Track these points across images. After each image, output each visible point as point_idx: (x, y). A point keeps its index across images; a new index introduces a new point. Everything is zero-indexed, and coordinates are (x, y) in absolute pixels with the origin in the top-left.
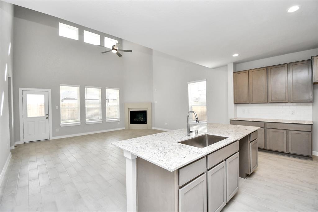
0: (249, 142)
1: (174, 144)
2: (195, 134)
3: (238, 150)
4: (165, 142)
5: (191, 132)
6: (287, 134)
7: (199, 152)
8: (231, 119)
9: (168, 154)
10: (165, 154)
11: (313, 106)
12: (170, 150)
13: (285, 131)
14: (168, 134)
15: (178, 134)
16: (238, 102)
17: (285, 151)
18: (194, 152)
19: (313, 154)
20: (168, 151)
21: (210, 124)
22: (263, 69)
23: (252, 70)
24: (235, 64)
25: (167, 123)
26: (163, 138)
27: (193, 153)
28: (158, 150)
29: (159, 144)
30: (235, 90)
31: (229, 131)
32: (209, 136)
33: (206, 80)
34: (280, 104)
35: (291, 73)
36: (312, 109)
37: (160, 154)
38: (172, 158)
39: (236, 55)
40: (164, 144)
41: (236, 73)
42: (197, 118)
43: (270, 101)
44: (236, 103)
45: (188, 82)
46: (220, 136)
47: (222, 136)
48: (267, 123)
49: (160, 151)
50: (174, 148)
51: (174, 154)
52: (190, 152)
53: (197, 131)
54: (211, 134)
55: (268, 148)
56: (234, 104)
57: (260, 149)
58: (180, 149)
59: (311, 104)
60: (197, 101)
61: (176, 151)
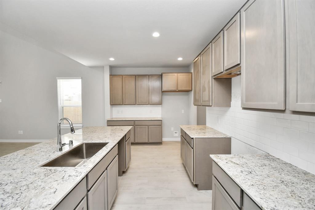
0: (125, 141)
1: (35, 171)
2: (69, 146)
3: (117, 153)
4: (19, 171)
5: (64, 144)
6: (148, 128)
7: (77, 174)
8: (108, 120)
9: (23, 195)
10: (18, 196)
11: (162, 107)
12: (28, 185)
13: (147, 126)
14: (24, 153)
15: (42, 150)
16: (113, 103)
17: (147, 141)
18: (69, 176)
19: (163, 140)
20: (25, 188)
21: (87, 128)
22: (133, 76)
23: (126, 76)
24: (111, 68)
25: (22, 131)
26: (14, 165)
27: (68, 178)
28: (3, 192)
29: (6, 178)
30: (111, 92)
31: (108, 135)
32: (86, 144)
33: (82, 78)
34: (144, 105)
35: (150, 82)
36: (161, 109)
37: (7, 200)
38: (33, 200)
39: (112, 59)
40: (15, 175)
41: (111, 75)
42: (72, 127)
43: (138, 103)
44: (112, 105)
45: (57, 78)
46: (99, 142)
47: (101, 142)
48: (136, 121)
49: (8, 193)
50: (36, 179)
51: (37, 191)
52: (63, 178)
53: (72, 142)
54: (90, 142)
55: (136, 141)
56: (110, 105)
57: (133, 144)
58: (46, 178)
59: (161, 105)
60: (69, 100)
61: (40, 183)
